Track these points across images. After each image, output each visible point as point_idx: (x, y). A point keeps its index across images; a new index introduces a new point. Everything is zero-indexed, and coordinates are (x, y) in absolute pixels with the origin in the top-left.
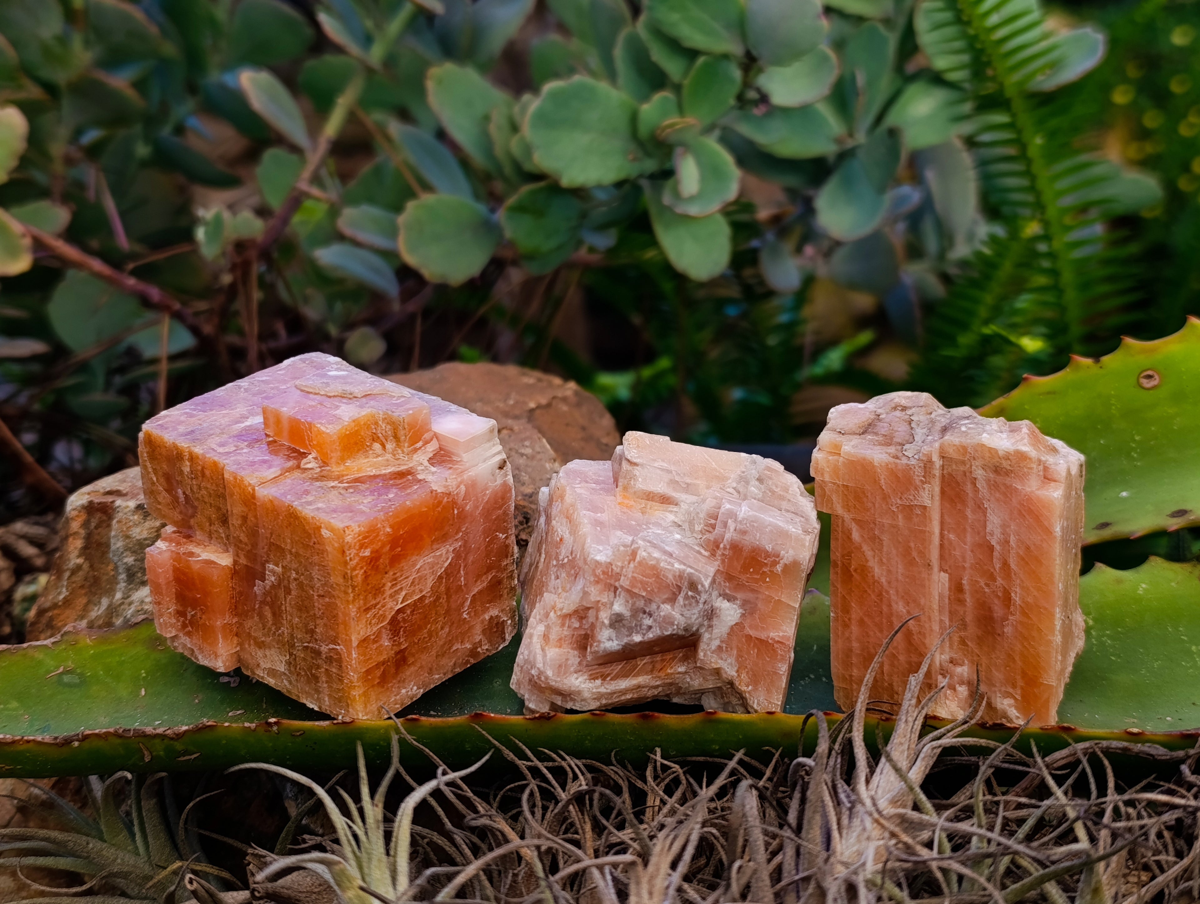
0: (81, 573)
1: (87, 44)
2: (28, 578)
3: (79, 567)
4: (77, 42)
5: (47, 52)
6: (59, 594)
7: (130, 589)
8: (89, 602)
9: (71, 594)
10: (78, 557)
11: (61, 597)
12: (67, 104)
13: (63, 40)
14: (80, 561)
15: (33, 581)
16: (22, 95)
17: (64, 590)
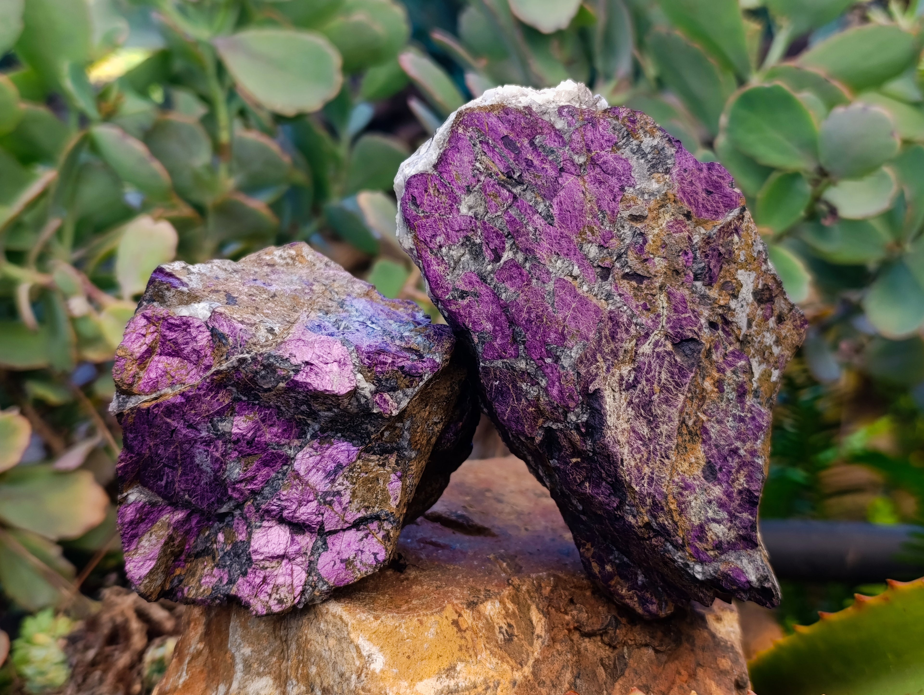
0: (200, 658)
1: (231, 172)
2: (157, 641)
3: (199, 653)
4: (223, 170)
5: (197, 178)
6: (180, 677)
7: (247, 680)
8: (207, 687)
9: (190, 678)
10: (200, 641)
11: (181, 681)
12: (212, 220)
13: (212, 169)
14: (201, 646)
15: (161, 645)
16: (174, 214)
17: (184, 673)
